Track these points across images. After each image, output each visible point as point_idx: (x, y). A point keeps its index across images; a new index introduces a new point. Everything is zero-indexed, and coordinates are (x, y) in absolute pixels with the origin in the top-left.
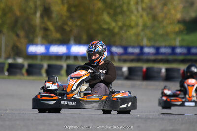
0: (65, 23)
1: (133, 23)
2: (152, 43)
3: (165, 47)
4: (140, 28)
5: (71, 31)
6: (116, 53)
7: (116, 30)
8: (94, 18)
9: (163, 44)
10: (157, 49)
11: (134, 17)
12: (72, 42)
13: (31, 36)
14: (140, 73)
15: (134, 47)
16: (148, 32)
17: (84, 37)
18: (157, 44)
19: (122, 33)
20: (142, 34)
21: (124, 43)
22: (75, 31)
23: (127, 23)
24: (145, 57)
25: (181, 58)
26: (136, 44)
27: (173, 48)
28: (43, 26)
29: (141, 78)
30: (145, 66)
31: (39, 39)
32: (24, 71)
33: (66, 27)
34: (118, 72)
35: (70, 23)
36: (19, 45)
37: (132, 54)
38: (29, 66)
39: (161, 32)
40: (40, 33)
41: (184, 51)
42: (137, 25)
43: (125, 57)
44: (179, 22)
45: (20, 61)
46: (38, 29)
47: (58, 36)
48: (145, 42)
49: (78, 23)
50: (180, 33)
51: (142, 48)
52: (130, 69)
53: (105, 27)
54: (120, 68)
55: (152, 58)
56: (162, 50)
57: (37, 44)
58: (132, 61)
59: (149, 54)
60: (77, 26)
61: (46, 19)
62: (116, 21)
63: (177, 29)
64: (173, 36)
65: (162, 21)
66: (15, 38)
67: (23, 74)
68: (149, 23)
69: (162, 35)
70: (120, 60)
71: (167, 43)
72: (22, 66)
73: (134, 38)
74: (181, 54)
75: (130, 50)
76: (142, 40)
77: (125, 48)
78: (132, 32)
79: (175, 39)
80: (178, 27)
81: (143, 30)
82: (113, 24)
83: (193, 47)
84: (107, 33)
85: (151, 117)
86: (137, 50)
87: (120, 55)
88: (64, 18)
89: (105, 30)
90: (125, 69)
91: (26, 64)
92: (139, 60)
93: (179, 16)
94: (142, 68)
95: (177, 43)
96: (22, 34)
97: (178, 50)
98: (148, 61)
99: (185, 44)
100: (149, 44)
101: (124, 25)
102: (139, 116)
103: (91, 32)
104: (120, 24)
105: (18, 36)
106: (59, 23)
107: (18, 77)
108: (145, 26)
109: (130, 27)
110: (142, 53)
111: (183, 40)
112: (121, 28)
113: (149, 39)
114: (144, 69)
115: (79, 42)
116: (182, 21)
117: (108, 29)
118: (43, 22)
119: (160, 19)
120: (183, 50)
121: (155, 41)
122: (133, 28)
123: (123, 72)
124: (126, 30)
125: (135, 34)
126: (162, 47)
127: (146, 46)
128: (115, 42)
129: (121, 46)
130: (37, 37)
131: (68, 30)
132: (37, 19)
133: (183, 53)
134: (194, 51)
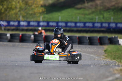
1: (13, 7)
2: (25, 19)
3: (34, 21)
6: (3, 25)
9: (32, 20)
10: (29, 22)
11: (14, 3)
14: (18, 38)
15: (14, 21)
16: (22, 12)
18: (28, 20)
20: (19, 13)
21: (8, 19)
23: (10, 7)
24: (21, 28)
26: (16, 20)
27: (39, 22)
29: (18, 41)
30: (21, 33)
34: (4, 37)
37: (13, 26)
39: (30, 12)
41: (45, 24)
42: (16, 8)
43: (9, 28)
44: (42, 6)
48: (21, 18)
50: (42, 13)
51: (19, 22)
52: (11, 35)
54: (6, 35)
55: (26, 28)
56: (32, 23)
58: (13, 30)
59: (23, 26)
62: (2, 5)
63: (41, 11)
64: (39, 15)
65: (32, 6)
68: (23, 7)
69: (31, 14)
70: (5, 29)
71: (35, 19)
73: (14, 16)
75: (12, 23)
76: (19, 16)
77: (8, 22)
78: (13, 12)
79: (39, 17)
80: (41, 10)
81: (19, 11)
82: (1, 7)
83: (51, 22)
85: (24, 65)
86: (16, 24)
87: (6, 26)
90: (8, 35)
92: (17, 30)
93: (42, 3)
94: (19, 34)
95: (41, 19)
97: (42, 24)
98: (23, 30)
99: (45, 20)
100: (23, 20)
101: (8, 8)
102: (17, 64)
104: (5, 7)
108: (21, 9)
109: (11, 9)
110: (19, 25)
111: (44, 17)
112: (6, 10)
113: (23, 17)
114: (21, 35)
119: (30, 4)
120: (44, 23)
121: (27, 18)
122: (13, 9)
123: (7, 37)
124: (9, 11)
125: (14, 13)
126: (32, 21)
127: (22, 21)
128: (2, 18)
129: (6, 21)
133: (44, 25)
134: (51, 24)
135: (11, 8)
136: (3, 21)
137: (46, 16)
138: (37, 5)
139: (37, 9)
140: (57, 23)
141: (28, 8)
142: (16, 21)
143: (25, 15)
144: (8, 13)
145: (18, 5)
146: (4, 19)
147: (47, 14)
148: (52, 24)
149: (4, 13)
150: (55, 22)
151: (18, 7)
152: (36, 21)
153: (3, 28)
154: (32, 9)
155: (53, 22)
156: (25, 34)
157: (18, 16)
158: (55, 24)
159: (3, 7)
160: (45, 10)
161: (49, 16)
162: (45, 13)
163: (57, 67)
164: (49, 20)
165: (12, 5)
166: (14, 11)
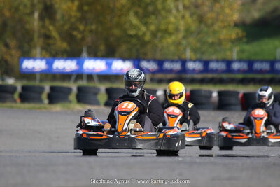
0: (74, 28)
1: (171, 27)
2: (199, 56)
3: (217, 61)
4: (181, 35)
5: (83, 39)
7: (148, 37)
8: (116, 20)
9: (214, 57)
10: (206, 63)
11: (172, 19)
12: (85, 54)
13: (26, 46)
15: (172, 61)
16: (192, 40)
17: (102, 47)
18: (205, 57)
19: (156, 41)
20: (184, 42)
21: (159, 56)
22: (89, 39)
23: (163, 27)
24: (188, 76)
25: (240, 76)
26: (176, 58)
27: (229, 63)
28: (43, 31)
30: (188, 89)
31: (38, 51)
32: (16, 96)
33: (75, 33)
35: (81, 28)
36: (8, 58)
37: (171, 71)
38: (24, 88)
39: (210, 40)
40: (39, 42)
41: (244, 66)
42: (177, 30)
43: (160, 76)
44: (236, 25)
45: (10, 81)
46: (36, 36)
47: (65, 45)
48: (189, 54)
49: (94, 27)
50: (238, 40)
51: (184, 62)
53: (132, 32)
54: (155, 92)
55: (199, 76)
56: (213, 65)
57: (34, 58)
59: (194, 71)
60: (91, 31)
61: (47, 22)
62: (146, 24)
63: (234, 36)
64: (229, 45)
65: (213, 24)
66: (4, 49)
67: (15, 101)
68: (194, 27)
69: (212, 44)
70: (152, 80)
71: (220, 56)
72: (13, 89)
73: (172, 48)
74: (239, 71)
75: (167, 65)
76: (185, 50)
78: (170, 40)
79: (231, 50)
80: (235, 33)
81: (185, 37)
82: (143, 28)
83: (257, 61)
84: (134, 41)
86: (177, 66)
87: (154, 72)
88: (73, 20)
89: (131, 36)
90: (160, 93)
91: (19, 86)
93: (236, 17)
95: (235, 56)
96: (13, 43)
97: (236, 66)
98: (193, 81)
99: (244, 56)
100: (194, 57)
101: (158, 30)
103: (112, 39)
104: (153, 28)
105: (7, 45)
106: (66, 27)
107: (8, 104)
108: (188, 32)
110: (184, 69)
111: (242, 51)
112: (154, 35)
113: (195, 50)
114: (188, 92)
115: (94, 55)
116: (240, 25)
117: (136, 36)
118: (43, 26)
119: (210, 22)
121: (203, 53)
122: (171, 34)
124: (162, 37)
125: (174, 43)
126: (212, 61)
127: (191, 60)
128: (145, 54)
129: (155, 60)
130: (35, 47)
131: (79, 36)
132: (35, 21)
133: (242, 69)
134: (257, 66)
135: (166, 32)
136: (148, 61)
137: (247, 47)
138: (226, 24)
139: (225, 31)
140: (273, 63)
141: (206, 29)
142: (177, 61)
143: (198, 45)
144: (160, 41)
145: (182, 23)
146: (150, 56)
147: (248, 43)
148: (261, 67)
149: (148, 42)
150: (266, 61)
151: (182, 28)
152: (223, 61)
153: (148, 77)
154: (215, 32)
155: (262, 61)
156: (199, 91)
157: (181, 48)
158: (266, 66)
159: (148, 29)
160: (245, 34)
161: (252, 49)
162: (245, 40)
163: (274, 164)
164: (253, 58)
165: (169, 23)
166: (173, 38)
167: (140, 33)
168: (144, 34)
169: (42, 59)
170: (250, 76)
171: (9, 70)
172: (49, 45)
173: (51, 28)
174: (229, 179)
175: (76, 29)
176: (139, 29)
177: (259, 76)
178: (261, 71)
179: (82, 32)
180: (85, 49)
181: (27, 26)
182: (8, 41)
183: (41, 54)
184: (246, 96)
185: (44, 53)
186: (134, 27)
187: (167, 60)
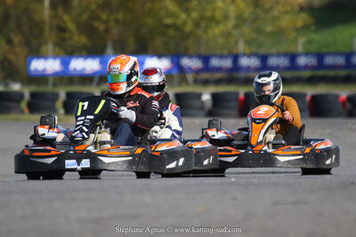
0: (95, 17)
1: (218, 14)
2: (254, 49)
3: (278, 55)
4: (231, 23)
5: (107, 31)
6: (189, 68)
7: (189, 27)
8: (148, 6)
9: (273, 50)
10: (264, 58)
11: (220, 4)
12: (109, 51)
13: (35, 42)
14: (234, 104)
15: (221, 57)
16: (246, 29)
17: (132, 42)
18: (263, 51)
19: (200, 32)
20: (235, 33)
21: (203, 51)
22: (115, 32)
23: (208, 14)
24: (242, 75)
25: (307, 74)
26: (226, 52)
27: (293, 57)
28: (55, 22)
29: (235, 112)
30: (242, 91)
31: (50, 47)
32: (24, 105)
33: (96, 24)
34: (196, 103)
35: (104, 16)
36: (12, 57)
37: (220, 69)
38: (33, 95)
39: (269, 29)
40: (50, 36)
41: (312, 61)
42: (226, 17)
43: (205, 76)
44: (302, 9)
45: (16, 87)
46: (47, 28)
47: (84, 40)
48: (241, 47)
49: (120, 16)
51: (236, 58)
52: (215, 97)
53: (168, 21)
54: (199, 96)
56: (273, 62)
57: (45, 57)
58: (218, 82)
59: (248, 68)
60: (117, 21)
61: (60, 10)
62: (187, 10)
63: (300, 24)
64: (293, 35)
65: (271, 8)
66: (5, 47)
67: (22, 112)
69: (272, 34)
70: (196, 81)
71: (282, 49)
72: (20, 96)
73: (220, 41)
74: (306, 67)
75: (215, 62)
76: (237, 42)
77: (206, 59)
78: (216, 30)
79: (295, 41)
81: (236, 27)
82: (183, 16)
83: (329, 54)
84: (171, 32)
86: (227, 63)
87: (198, 71)
88: (93, 7)
89: (167, 26)
90: (206, 97)
91: (27, 93)
92: (230, 81)
94: (236, 94)
95: (300, 48)
96: (16, 39)
97: (302, 61)
98: (247, 81)
99: (313, 48)
100: (248, 51)
101: (202, 18)
103: (144, 31)
104: (195, 15)
105: (9, 42)
106: (85, 17)
107: (13, 116)
108: (240, 19)
110: (236, 67)
111: (309, 42)
112: (197, 24)
113: (249, 43)
114: (242, 96)
115: (121, 49)
116: (308, 9)
117: (174, 26)
118: (55, 16)
119: (268, 5)
120: (310, 60)
121: (259, 45)
122: (218, 22)
123: (203, 103)
124: (207, 27)
125: (222, 34)
126: (272, 55)
127: (244, 55)
128: (186, 48)
129: (199, 56)
130: (46, 43)
131: (102, 27)
132: (45, 10)
133: (310, 64)
134: (329, 60)
135: (212, 19)
136: (190, 57)
138: (288, 8)
139: (287, 17)
140: (348, 56)
141: (263, 15)
142: (227, 57)
143: (254, 36)
144: (205, 32)
145: (232, 8)
146: (192, 51)
147: (316, 31)
148: (334, 62)
149: (191, 34)
150: (341, 54)
151: (232, 14)
152: (285, 55)
153: (190, 77)
154: (275, 19)
155: (335, 54)
157: (232, 40)
158: (341, 61)
159: (189, 16)
160: (313, 21)
161: (322, 38)
162: (313, 28)
164: (324, 50)
165: (214, 9)
166: (222, 27)
167: (179, 22)
168: (184, 23)
169: (55, 57)
170: (321, 73)
171: (13, 73)
172: (63, 40)
173: (66, 18)
174: (295, 203)
175: (98, 18)
176: (178, 17)
177: (331, 73)
178: (334, 67)
179: (106, 22)
180: (109, 44)
181: (36, 17)
182: (12, 36)
183: (54, 51)
184: (315, 98)
185: (57, 50)
186: (172, 14)
187: (215, 56)
